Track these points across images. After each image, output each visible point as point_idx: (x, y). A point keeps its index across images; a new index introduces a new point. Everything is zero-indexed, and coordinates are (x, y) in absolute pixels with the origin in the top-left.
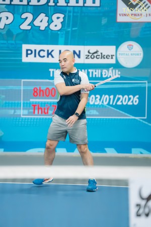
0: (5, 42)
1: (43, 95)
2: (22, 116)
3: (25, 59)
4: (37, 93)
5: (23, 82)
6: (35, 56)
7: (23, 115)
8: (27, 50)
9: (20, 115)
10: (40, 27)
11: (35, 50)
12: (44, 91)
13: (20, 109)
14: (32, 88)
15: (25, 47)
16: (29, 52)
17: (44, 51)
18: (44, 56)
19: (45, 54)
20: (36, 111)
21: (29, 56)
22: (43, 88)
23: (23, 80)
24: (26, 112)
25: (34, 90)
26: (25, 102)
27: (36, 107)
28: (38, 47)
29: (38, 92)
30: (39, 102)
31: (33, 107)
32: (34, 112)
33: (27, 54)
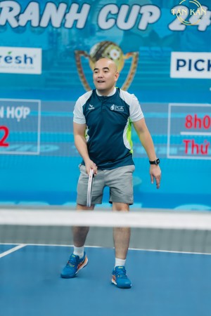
0: (147, 49)
1: (200, 126)
2: (169, 157)
3: (175, 74)
4: (191, 123)
5: (172, 107)
6: (190, 69)
7: (170, 155)
8: (178, 61)
9: (165, 155)
10: (198, 26)
11: (190, 61)
12: (202, 121)
13: (166, 146)
14: (184, 115)
15: (175, 56)
16: (181, 63)
17: (203, 61)
18: (203, 69)
19: (205, 65)
20: (190, 150)
21: (180, 68)
22: (201, 116)
23: (171, 105)
24: (174, 150)
25: (187, 118)
26: (174, 136)
27: (190, 144)
28: (194, 56)
29: (193, 122)
30: (193, 137)
31: (185, 144)
32: (186, 151)
33: (178, 66)
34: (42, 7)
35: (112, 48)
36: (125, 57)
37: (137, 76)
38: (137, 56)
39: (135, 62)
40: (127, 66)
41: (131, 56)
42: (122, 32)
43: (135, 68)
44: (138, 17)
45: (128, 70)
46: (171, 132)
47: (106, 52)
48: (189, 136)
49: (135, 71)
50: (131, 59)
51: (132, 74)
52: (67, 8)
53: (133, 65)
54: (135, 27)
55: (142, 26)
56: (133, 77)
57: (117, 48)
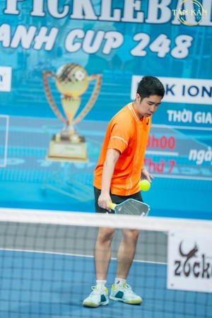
0: (110, 72)
1: (157, 146)
12: (159, 141)
15: (136, 79)
22: (158, 136)
27: (148, 162)
29: (151, 141)
30: (151, 155)
35: (77, 70)
36: (90, 78)
37: (100, 96)
38: (101, 78)
39: (99, 84)
40: (91, 87)
41: (95, 78)
42: (87, 56)
43: (98, 89)
44: (102, 42)
45: (92, 90)
47: (72, 73)
48: (147, 155)
49: (98, 92)
50: (94, 81)
51: (96, 94)
52: (36, 31)
53: (97, 87)
54: (100, 51)
55: (106, 50)
56: (96, 97)
57: (82, 69)
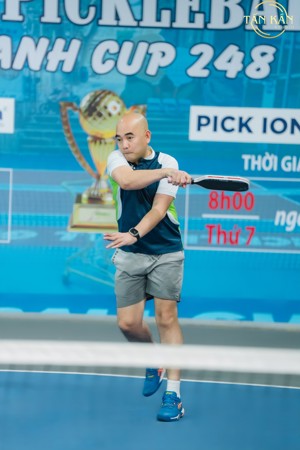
0: (157, 101)
1: (229, 207)
2: (186, 248)
3: (195, 135)
4: (216, 202)
6: (215, 129)
7: (189, 245)
8: (200, 118)
10: (226, 71)
11: (216, 118)
12: (231, 199)
14: (207, 192)
15: (196, 111)
16: (204, 121)
17: (232, 119)
18: (232, 130)
19: (235, 124)
20: (214, 239)
21: (202, 128)
24: (194, 239)
25: (211, 195)
26: (193, 219)
27: (215, 230)
28: (221, 112)
29: (219, 200)
30: (220, 220)
31: (208, 229)
32: (210, 240)
33: (200, 125)
34: (16, 43)
35: (109, 100)
36: (129, 112)
38: (145, 110)
41: (135, 110)
42: (124, 79)
44: (145, 58)
46: (190, 214)
47: (102, 104)
48: (214, 220)
52: (49, 44)
54: (142, 72)
55: (152, 70)
57: (117, 98)
